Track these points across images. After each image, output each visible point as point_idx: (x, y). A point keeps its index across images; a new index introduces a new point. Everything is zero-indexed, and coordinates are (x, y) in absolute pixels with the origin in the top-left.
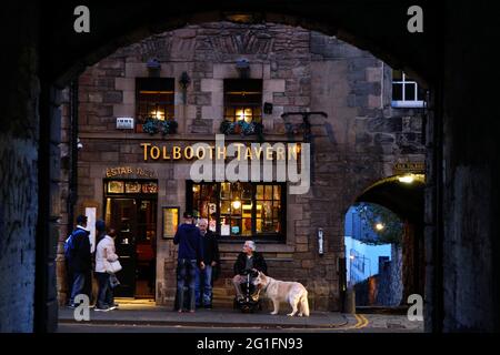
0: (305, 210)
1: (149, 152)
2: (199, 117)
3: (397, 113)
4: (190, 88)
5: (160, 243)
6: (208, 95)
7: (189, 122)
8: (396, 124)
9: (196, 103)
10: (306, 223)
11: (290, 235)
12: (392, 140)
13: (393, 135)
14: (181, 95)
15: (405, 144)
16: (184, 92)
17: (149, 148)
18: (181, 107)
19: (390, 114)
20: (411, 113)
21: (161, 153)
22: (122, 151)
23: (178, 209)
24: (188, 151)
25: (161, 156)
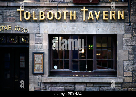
0: (129, 54)
1: (23, 15)
10: (131, 62)
11: (119, 71)
17: (23, 11)
21: (31, 15)
22: (5, 14)
23: (43, 53)
24: (50, 14)
25: (31, 18)
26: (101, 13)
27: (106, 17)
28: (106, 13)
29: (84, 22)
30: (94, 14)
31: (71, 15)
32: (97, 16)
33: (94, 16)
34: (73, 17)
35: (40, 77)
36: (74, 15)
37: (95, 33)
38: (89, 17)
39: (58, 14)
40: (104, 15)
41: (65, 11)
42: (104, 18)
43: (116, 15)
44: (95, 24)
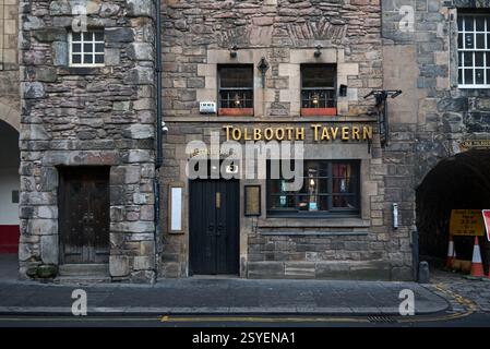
0: (379, 186)
1: (231, 135)
2: (277, 100)
3: (463, 94)
4: (269, 73)
5: (243, 219)
6: (285, 79)
7: (268, 105)
8: (463, 104)
9: (274, 87)
10: (382, 198)
11: (365, 210)
12: (459, 119)
13: (460, 115)
14: (260, 79)
15: (471, 122)
16: (263, 77)
17: (230, 129)
18: (260, 91)
19: (457, 95)
20: (476, 93)
21: (243, 134)
22: (205, 133)
23: (259, 186)
24: (269, 132)
25: (243, 137)
26: (340, 130)
27: (346, 135)
28: (346, 130)
29: (315, 142)
30: (330, 131)
31: (298, 133)
32: (334, 135)
33: (331, 135)
34: (300, 136)
35: (255, 219)
36: (302, 133)
37: (330, 158)
38: (323, 135)
39: (280, 132)
40: (344, 133)
41: (290, 128)
42: (344, 137)
43: (361, 133)
44: (330, 145)
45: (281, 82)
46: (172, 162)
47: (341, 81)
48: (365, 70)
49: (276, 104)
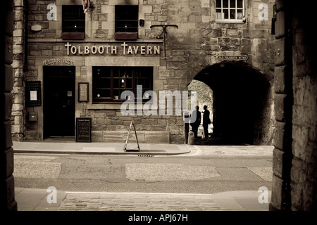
0: (164, 84)
1: (70, 50)
2: (100, 28)
3: (218, 26)
4: (95, 12)
5: (77, 105)
6: (105, 15)
7: (94, 31)
8: (218, 33)
9: (98, 20)
12: (216, 42)
13: (217, 39)
15: (224, 44)
16: (91, 14)
17: (70, 47)
18: (90, 22)
19: (214, 26)
20: (227, 26)
21: (77, 50)
22: (54, 49)
23: (88, 83)
24: (94, 49)
25: (77, 52)
26: (139, 48)
28: (143, 48)
29: (124, 55)
30: (133, 48)
31: (112, 50)
32: (136, 51)
33: (133, 51)
34: (114, 51)
35: (85, 104)
36: (115, 50)
37: (133, 65)
38: (129, 51)
39: (101, 49)
40: (142, 50)
41: (108, 46)
42: (142, 53)
43: (153, 50)
44: (134, 57)
45: (103, 17)
46: (33, 67)
47: (141, 17)
48: (156, 10)
49: (99, 31)
